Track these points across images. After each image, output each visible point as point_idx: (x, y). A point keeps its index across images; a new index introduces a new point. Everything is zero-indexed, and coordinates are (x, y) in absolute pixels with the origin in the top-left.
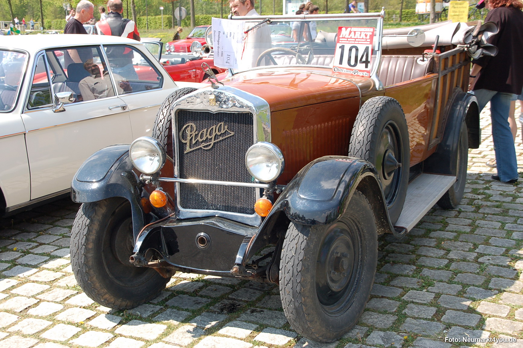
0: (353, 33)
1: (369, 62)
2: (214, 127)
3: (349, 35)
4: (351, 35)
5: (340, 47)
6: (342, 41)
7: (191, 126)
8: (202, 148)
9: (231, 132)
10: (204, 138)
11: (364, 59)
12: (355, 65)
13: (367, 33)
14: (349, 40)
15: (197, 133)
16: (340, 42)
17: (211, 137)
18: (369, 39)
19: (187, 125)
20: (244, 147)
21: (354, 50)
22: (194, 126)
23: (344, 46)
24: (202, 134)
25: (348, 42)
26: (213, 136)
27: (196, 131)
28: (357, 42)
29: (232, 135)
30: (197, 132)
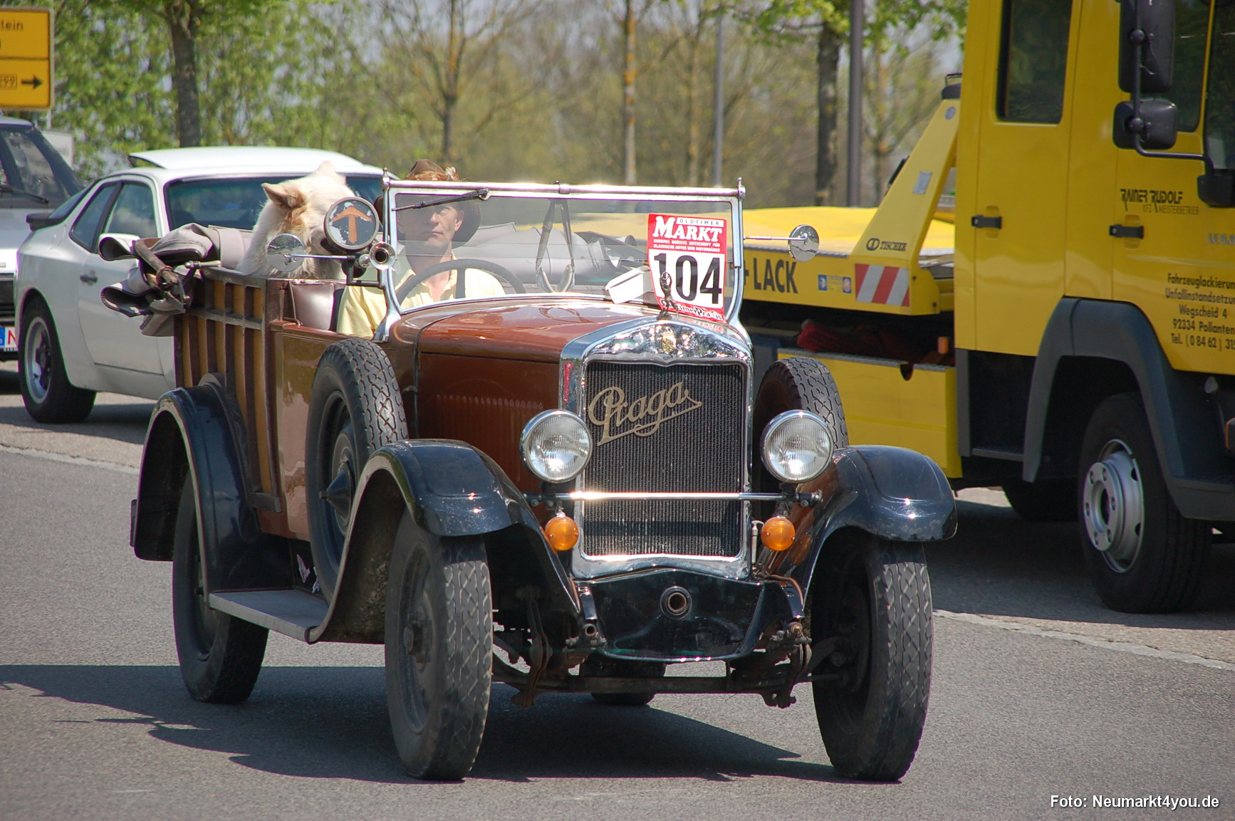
0: (680, 228)
1: (720, 291)
2: (662, 393)
3: (673, 234)
4: (677, 234)
5: (656, 258)
6: (658, 244)
7: (615, 391)
8: (636, 433)
9: (695, 402)
10: (641, 415)
11: (710, 285)
12: (692, 297)
13: (712, 230)
14: (673, 242)
15: (625, 405)
16: (655, 246)
17: (655, 412)
18: (718, 242)
19: (606, 390)
20: (720, 430)
21: (687, 265)
22: (621, 392)
23: (665, 255)
24: (638, 407)
25: (672, 247)
26: (660, 410)
27: (624, 401)
28: (693, 248)
29: (697, 406)
30: (626, 402)
